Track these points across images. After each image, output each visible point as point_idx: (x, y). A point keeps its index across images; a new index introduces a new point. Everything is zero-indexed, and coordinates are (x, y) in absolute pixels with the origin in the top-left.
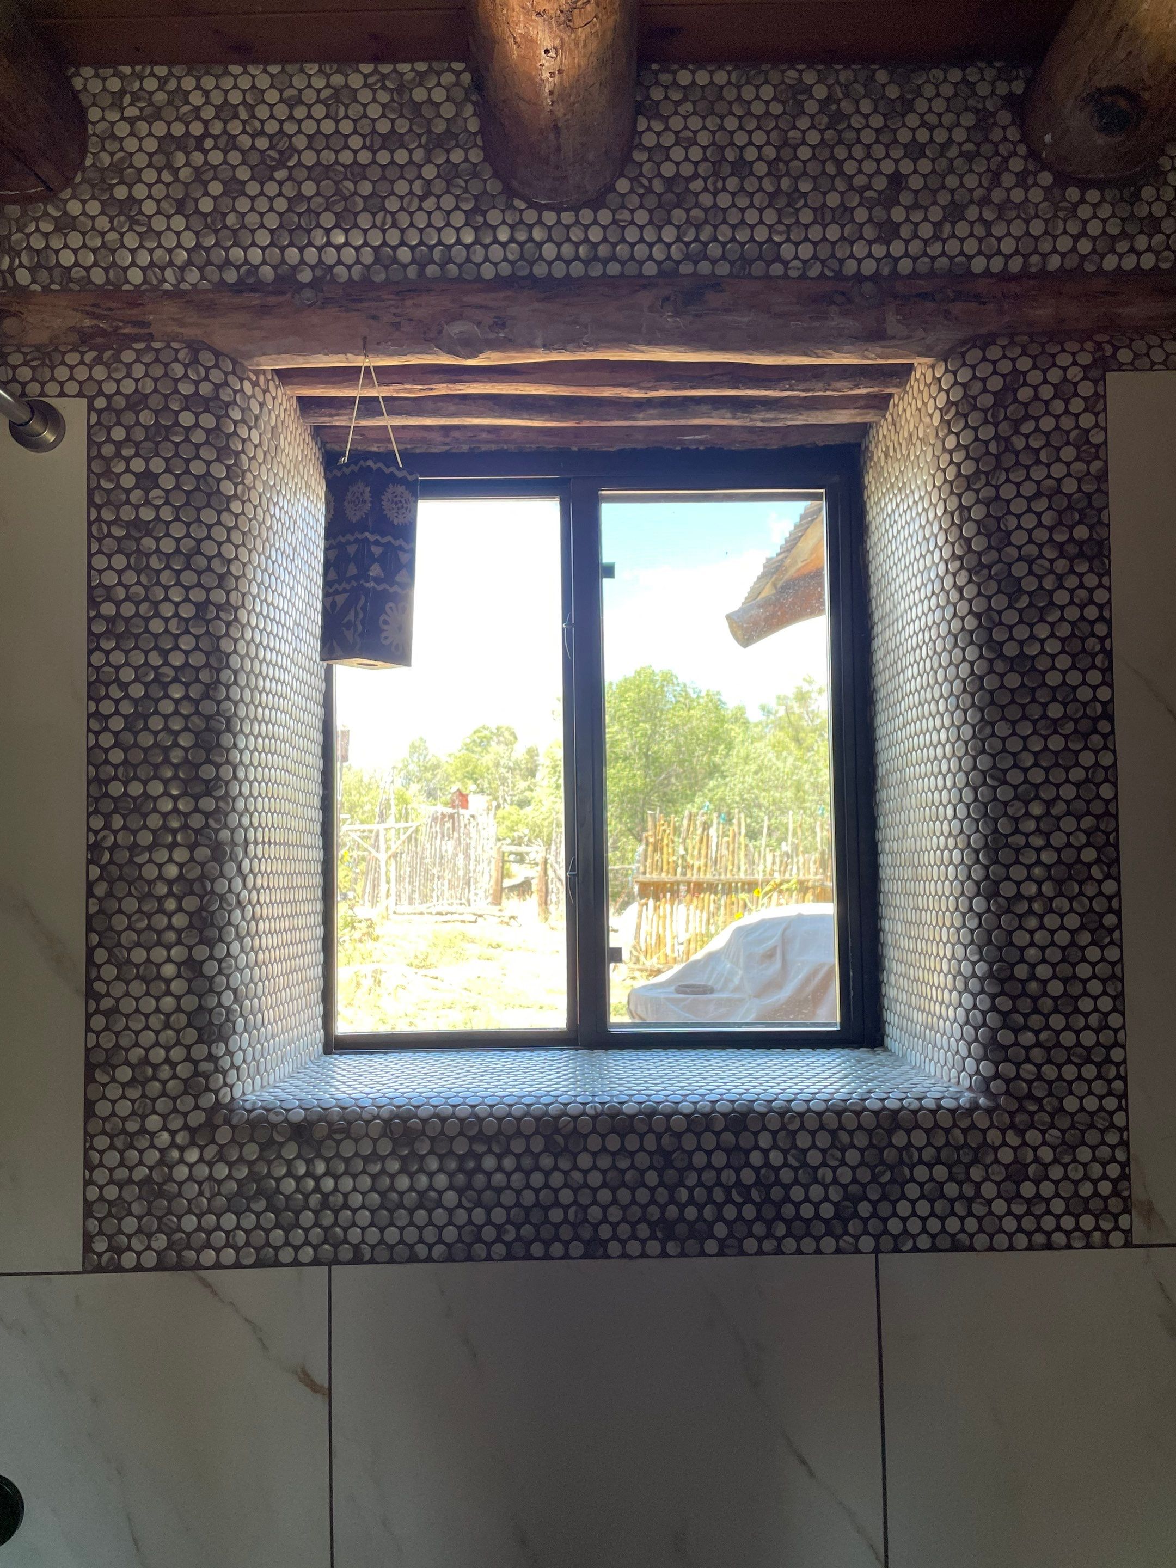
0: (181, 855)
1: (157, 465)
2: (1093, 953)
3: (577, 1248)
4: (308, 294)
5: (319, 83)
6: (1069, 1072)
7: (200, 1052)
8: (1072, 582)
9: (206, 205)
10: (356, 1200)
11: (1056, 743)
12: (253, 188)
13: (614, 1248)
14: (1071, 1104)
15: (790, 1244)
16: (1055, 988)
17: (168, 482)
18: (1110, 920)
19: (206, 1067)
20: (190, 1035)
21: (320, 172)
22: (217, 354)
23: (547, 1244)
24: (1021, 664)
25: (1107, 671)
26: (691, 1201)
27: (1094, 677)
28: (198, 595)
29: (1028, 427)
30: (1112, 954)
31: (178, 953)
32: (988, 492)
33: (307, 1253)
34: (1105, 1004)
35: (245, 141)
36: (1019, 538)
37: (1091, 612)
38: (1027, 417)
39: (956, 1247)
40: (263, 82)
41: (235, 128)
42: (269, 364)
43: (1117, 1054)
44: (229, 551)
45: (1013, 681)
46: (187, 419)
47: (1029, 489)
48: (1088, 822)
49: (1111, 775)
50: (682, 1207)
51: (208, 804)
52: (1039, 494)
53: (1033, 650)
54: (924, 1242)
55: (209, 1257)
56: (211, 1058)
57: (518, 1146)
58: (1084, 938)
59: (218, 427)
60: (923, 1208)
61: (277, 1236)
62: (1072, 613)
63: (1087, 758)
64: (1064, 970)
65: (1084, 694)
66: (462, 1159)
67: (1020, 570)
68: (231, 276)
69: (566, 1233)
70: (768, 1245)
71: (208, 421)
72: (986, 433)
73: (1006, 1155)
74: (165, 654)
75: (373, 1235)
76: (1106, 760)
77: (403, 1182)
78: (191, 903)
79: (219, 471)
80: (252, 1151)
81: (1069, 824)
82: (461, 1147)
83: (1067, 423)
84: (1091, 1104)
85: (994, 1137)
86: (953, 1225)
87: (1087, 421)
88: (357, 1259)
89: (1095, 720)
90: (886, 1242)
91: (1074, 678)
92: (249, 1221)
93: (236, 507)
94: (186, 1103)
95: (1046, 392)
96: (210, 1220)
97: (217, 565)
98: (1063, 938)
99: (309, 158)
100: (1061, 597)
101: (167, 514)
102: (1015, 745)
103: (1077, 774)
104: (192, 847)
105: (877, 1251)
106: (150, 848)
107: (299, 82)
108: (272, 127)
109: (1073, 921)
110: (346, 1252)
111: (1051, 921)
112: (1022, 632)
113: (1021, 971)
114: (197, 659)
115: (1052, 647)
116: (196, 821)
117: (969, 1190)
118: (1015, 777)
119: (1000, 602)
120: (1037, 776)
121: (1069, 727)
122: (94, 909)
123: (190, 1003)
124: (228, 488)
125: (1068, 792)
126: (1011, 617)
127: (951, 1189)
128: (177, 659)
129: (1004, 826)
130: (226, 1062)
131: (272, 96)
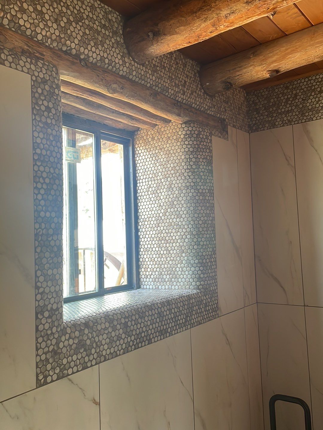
1: (51, 105)
3: (147, 342)
6: (211, 282)
8: (209, 178)
9: (62, 24)
10: (104, 342)
11: (208, 212)
12: (74, 25)
13: (153, 340)
14: (211, 289)
16: (209, 264)
17: (53, 111)
18: (215, 249)
21: (90, 28)
26: (165, 324)
27: (212, 198)
30: (215, 256)
33: (94, 362)
34: (215, 267)
35: (71, 8)
37: (211, 185)
38: (202, 141)
39: (199, 324)
43: (216, 277)
49: (214, 219)
50: (163, 326)
52: (204, 158)
54: (196, 324)
55: (70, 371)
60: (195, 316)
61: (87, 359)
64: (210, 260)
65: (211, 202)
68: (64, 49)
69: (145, 339)
70: (176, 332)
73: (204, 302)
75: (108, 351)
76: (214, 216)
80: (77, 333)
81: (210, 229)
82: (123, 321)
83: (207, 144)
84: (214, 288)
87: (210, 145)
88: (105, 360)
89: (212, 207)
90: (191, 325)
92: (80, 356)
95: (204, 137)
96: (70, 358)
98: (210, 253)
100: (208, 181)
101: (54, 122)
103: (211, 218)
105: (190, 328)
106: (52, 235)
109: (211, 250)
110: (102, 358)
111: (208, 250)
115: (207, 191)
121: (209, 208)
122: (37, 257)
125: (210, 222)
127: (199, 311)
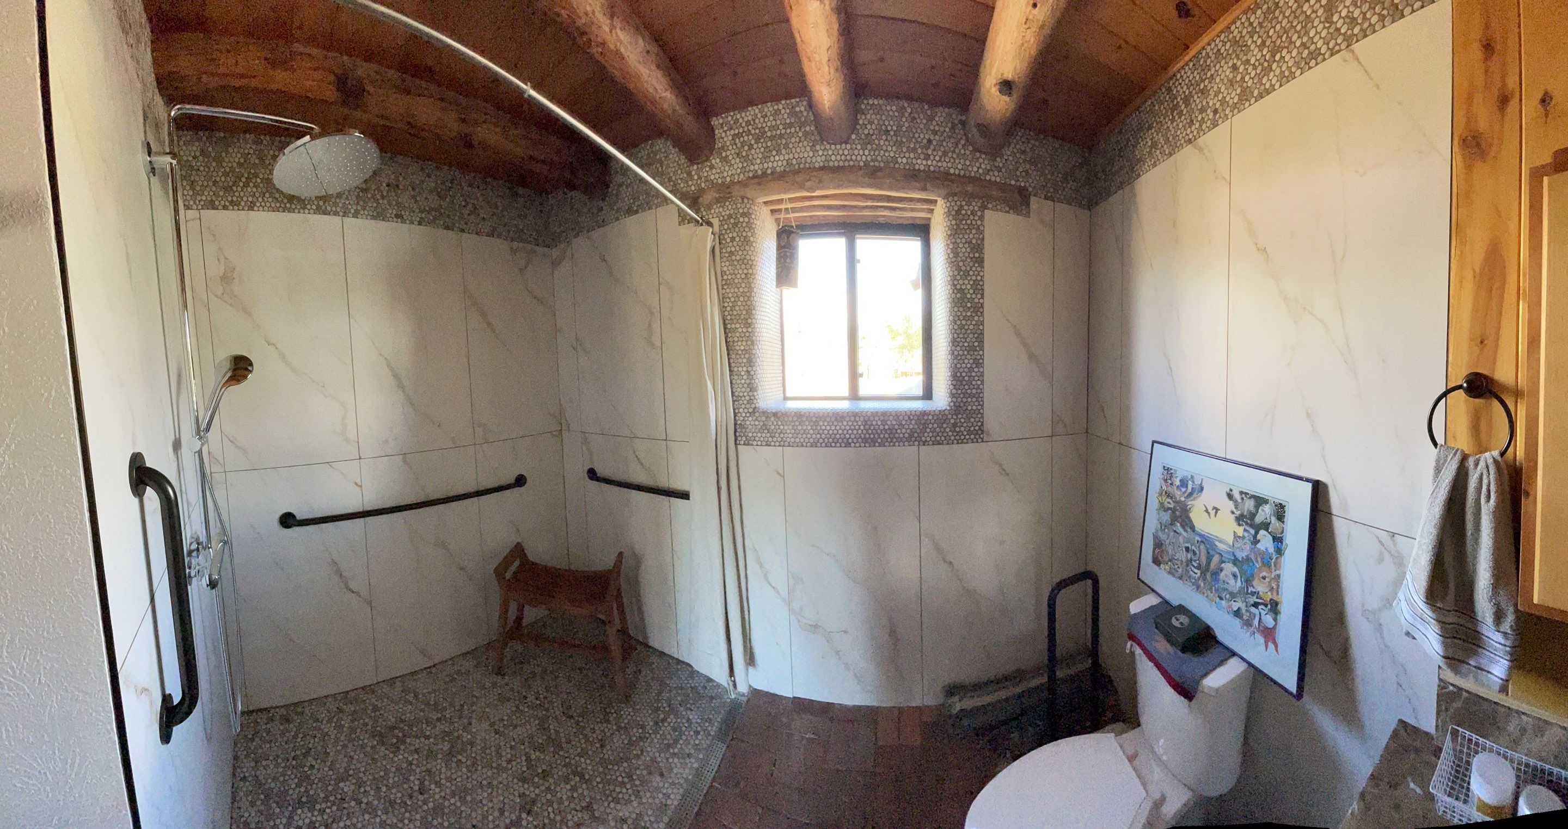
0: (744, 343)
1: (735, 234)
2: (976, 370)
3: (843, 445)
4: (770, 177)
5: (771, 109)
6: (969, 400)
7: (751, 394)
8: (974, 269)
9: (744, 154)
10: (788, 431)
11: (969, 314)
12: (755, 146)
13: (853, 445)
14: (969, 408)
15: (897, 444)
16: (967, 378)
17: (737, 239)
18: (981, 361)
19: (752, 398)
20: (748, 390)
21: (772, 138)
22: (748, 199)
23: (836, 443)
24: (961, 291)
25: (982, 295)
26: (872, 433)
27: (979, 296)
28: (745, 271)
29: (964, 222)
30: (981, 370)
31: (745, 369)
32: (953, 241)
33: (777, 444)
34: (979, 382)
35: (753, 132)
36: (961, 255)
37: (979, 278)
38: (963, 219)
39: (939, 444)
40: (757, 111)
41: (750, 127)
42: (762, 200)
43: (981, 395)
44: (753, 258)
45: (959, 295)
46: (741, 220)
47: (964, 241)
48: (976, 336)
49: (982, 323)
50: (870, 434)
51: (750, 330)
52: (966, 242)
53: (964, 287)
54: (931, 443)
55: (755, 443)
56: (754, 396)
57: (828, 419)
58: (974, 366)
59: (749, 222)
60: (931, 434)
61: (770, 439)
62: (974, 278)
63: (976, 318)
64: (969, 374)
65: (976, 300)
66: (814, 422)
67: (961, 264)
68: (751, 175)
69: (840, 441)
70: (892, 444)
71: (746, 220)
72: (954, 222)
73: (952, 421)
74: (738, 288)
75: (793, 440)
76: (981, 319)
77: (800, 428)
78: (747, 356)
79: (749, 234)
80: (764, 419)
81: (971, 336)
82: (814, 419)
83: (974, 222)
84: (974, 408)
85: (950, 416)
86: (938, 438)
87: (979, 222)
88: (789, 446)
89: (979, 308)
90: (921, 443)
91: (974, 296)
92: (764, 435)
93: (754, 245)
94: (748, 406)
95: (969, 213)
96: (755, 435)
97: (750, 262)
98: (969, 366)
99: (769, 134)
100: (971, 273)
101: (738, 248)
102: (959, 314)
103: (974, 322)
104: (747, 341)
105: (919, 445)
106: (737, 342)
107: (766, 110)
108: (759, 126)
109: (971, 361)
110: (787, 444)
111: (966, 361)
112: (961, 282)
113: (958, 375)
114: (746, 290)
115: (969, 287)
116: (747, 334)
117: (942, 430)
118: (958, 322)
119: (956, 273)
120: (964, 322)
121: (972, 310)
123: (748, 381)
124: (752, 239)
125: (971, 327)
126: (958, 277)
127: (938, 430)
128: (741, 290)
129: (956, 336)
130: (757, 397)
131: (759, 116)
